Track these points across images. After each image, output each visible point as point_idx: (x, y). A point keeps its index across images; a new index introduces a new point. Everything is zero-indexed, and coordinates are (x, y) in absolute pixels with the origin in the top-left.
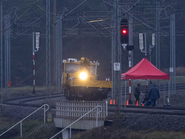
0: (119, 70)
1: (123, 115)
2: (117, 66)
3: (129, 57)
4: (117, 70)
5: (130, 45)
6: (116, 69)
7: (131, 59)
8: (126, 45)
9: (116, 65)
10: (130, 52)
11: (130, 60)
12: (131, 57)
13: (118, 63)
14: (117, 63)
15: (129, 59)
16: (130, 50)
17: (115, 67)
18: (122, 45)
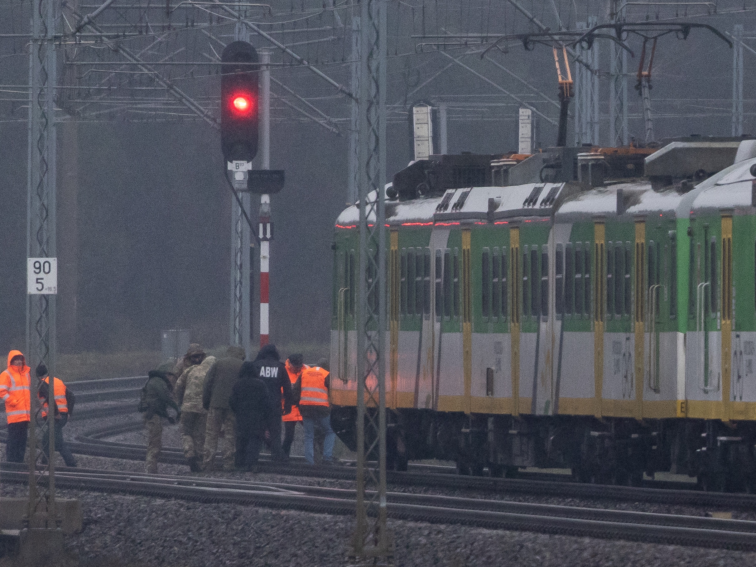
0: (54, 292)
1: (71, 507)
2: (42, 275)
3: (261, 225)
4: (45, 292)
5: (266, 165)
6: (40, 286)
7: (268, 236)
8: (247, 166)
9: (39, 269)
10: (265, 199)
11: (265, 239)
12: (268, 226)
13: (49, 259)
14: (42, 260)
15: (261, 236)
16: (265, 192)
17: (31, 276)
18: (231, 166)
